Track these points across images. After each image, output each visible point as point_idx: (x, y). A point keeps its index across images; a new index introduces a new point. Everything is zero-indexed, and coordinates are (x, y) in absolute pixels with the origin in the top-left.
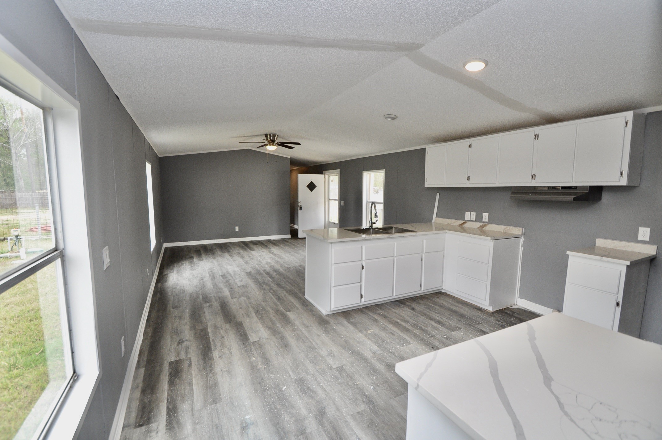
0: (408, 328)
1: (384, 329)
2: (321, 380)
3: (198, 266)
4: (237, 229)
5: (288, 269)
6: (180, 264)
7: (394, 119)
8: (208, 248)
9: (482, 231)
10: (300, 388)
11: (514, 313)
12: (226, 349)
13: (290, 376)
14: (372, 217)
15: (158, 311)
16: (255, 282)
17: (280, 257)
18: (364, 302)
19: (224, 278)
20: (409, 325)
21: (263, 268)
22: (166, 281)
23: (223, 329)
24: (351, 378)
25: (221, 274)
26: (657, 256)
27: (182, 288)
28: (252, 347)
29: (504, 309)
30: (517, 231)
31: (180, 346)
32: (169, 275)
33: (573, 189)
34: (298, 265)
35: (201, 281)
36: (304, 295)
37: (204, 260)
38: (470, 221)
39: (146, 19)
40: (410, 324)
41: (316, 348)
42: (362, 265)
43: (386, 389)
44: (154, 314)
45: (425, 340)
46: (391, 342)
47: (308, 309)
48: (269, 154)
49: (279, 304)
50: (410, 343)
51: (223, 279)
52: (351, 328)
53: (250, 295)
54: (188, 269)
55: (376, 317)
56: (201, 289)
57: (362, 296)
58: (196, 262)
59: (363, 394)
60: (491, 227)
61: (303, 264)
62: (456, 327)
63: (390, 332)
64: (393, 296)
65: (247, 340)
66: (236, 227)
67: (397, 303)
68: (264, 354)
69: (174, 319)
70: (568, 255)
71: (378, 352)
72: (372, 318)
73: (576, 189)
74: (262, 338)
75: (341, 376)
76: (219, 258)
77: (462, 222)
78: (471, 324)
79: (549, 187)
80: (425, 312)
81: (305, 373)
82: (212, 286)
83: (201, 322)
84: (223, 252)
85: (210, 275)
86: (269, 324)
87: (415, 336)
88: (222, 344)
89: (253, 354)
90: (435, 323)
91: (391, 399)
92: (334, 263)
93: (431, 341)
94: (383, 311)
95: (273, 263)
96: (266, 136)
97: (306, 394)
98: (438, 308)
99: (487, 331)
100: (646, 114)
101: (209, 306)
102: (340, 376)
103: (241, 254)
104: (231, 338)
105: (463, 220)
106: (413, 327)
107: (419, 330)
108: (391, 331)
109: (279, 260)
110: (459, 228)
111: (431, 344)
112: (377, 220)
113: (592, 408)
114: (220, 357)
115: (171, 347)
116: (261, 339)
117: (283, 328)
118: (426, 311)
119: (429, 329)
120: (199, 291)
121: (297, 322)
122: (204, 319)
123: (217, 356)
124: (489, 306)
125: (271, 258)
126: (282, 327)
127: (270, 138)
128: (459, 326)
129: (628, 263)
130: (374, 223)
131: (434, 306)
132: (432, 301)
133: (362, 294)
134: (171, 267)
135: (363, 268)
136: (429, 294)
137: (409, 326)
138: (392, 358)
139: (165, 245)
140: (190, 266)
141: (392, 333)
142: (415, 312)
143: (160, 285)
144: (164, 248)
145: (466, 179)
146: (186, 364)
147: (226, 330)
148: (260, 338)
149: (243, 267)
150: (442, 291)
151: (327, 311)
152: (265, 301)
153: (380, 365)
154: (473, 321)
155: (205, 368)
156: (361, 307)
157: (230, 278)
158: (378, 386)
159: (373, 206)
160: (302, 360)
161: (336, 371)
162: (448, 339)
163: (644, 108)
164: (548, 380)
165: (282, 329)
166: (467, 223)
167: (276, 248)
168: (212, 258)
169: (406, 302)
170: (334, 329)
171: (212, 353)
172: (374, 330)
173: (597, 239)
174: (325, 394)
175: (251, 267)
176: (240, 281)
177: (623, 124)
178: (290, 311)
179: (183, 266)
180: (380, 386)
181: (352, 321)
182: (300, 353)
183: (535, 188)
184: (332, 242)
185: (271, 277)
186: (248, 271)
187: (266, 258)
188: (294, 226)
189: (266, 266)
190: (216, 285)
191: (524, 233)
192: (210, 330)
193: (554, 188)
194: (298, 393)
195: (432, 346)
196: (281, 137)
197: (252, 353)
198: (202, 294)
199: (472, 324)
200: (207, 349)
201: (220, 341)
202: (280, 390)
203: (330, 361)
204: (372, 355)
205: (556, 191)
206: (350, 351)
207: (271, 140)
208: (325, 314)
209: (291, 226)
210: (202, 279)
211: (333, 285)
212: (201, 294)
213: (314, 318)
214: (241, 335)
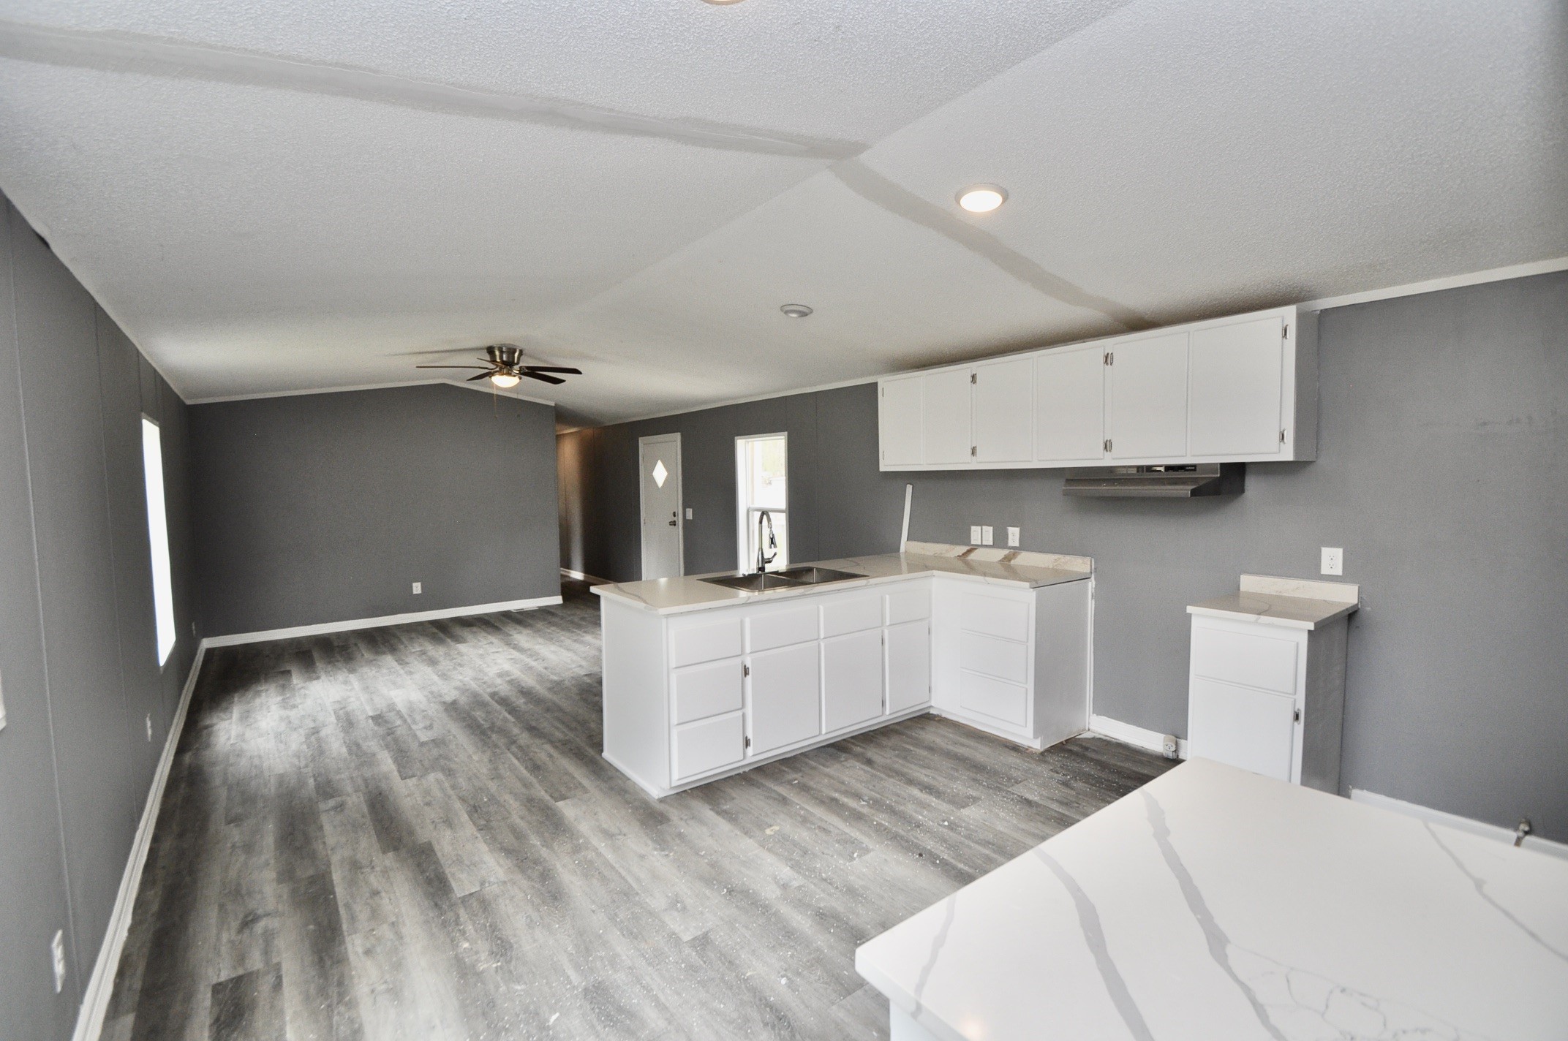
0: (859, 812)
1: (805, 821)
2: (653, 979)
3: (305, 695)
4: (417, 588)
5: (557, 687)
6: (250, 694)
7: (803, 314)
8: (336, 644)
9: (1007, 570)
10: (597, 1010)
11: (1087, 749)
12: (385, 927)
13: (570, 982)
14: (763, 547)
15: (181, 835)
16: (470, 726)
17: (534, 655)
18: (754, 755)
19: (379, 725)
20: (863, 803)
21: (489, 686)
22: (208, 746)
23: (378, 869)
24: (730, 962)
25: (371, 714)
26: (1359, 606)
27: (256, 762)
28: (462, 912)
29: (1064, 743)
30: (1080, 565)
31: (247, 932)
32: (216, 728)
33: (1188, 470)
34: (582, 672)
35: (313, 739)
36: (602, 751)
37: (323, 677)
38: (982, 546)
39: (116, 21)
40: (864, 801)
41: (637, 894)
42: (745, 666)
43: (819, 979)
44: (167, 845)
45: (902, 837)
46: (823, 853)
47: (612, 789)
48: (499, 396)
49: (534, 780)
50: (867, 850)
51: (376, 728)
52: (723, 825)
53: (453, 766)
54: (274, 708)
55: (782, 790)
56: (313, 760)
57: (747, 743)
58: (299, 686)
59: (764, 1003)
60: (1027, 559)
61: (595, 669)
62: (968, 798)
63: (819, 827)
64: (820, 734)
65: (447, 895)
66: (414, 585)
67: (831, 750)
68: (494, 928)
69: (231, 853)
70: (1190, 615)
71: (794, 882)
72: (773, 795)
73: (1195, 470)
74: (489, 882)
75: (705, 963)
76: (365, 669)
77: (964, 549)
78: (999, 785)
79: (1140, 468)
80: (896, 766)
81: (609, 967)
82: (344, 750)
83: (313, 856)
84: (377, 653)
85: (338, 718)
86: (509, 840)
87: (880, 830)
88: (375, 914)
89: (463, 933)
90: (922, 791)
91: (833, 1004)
92: (674, 666)
93: (917, 838)
94: (800, 774)
95: (516, 673)
96: (490, 350)
97: (613, 1026)
98: (925, 753)
99: (1036, 798)
100: (1318, 312)
101: (335, 808)
102: (702, 963)
103: (429, 654)
104: (398, 894)
105: (968, 545)
106: (871, 808)
107: (887, 813)
108: (823, 824)
109: (533, 664)
110: (960, 564)
111: (917, 846)
112: (775, 554)
113: (1327, 1006)
114: (368, 952)
115: (218, 938)
116: (487, 885)
117: (547, 847)
118: (899, 764)
119: (909, 809)
120: (306, 766)
121: (584, 827)
122: (321, 847)
123: (360, 950)
124: (1034, 738)
125: (512, 659)
126: (546, 844)
127: (501, 357)
128: (974, 794)
129: (1311, 626)
130: (769, 561)
131: (915, 749)
132: (911, 737)
133: (746, 738)
134: (224, 705)
135: (746, 672)
136: (903, 721)
137: (861, 806)
138: (828, 894)
139: (207, 643)
140: (279, 698)
141: (824, 829)
142: (875, 769)
143: (187, 758)
144: (204, 650)
145: (970, 452)
146: (264, 987)
147: (385, 872)
148: (482, 884)
149: (434, 688)
150: (931, 712)
151: (661, 788)
152: (496, 776)
153: (799, 918)
154: (1003, 778)
155: (322, 991)
156: (747, 769)
157: (399, 722)
158: (799, 974)
159: (765, 517)
160: (601, 931)
161: (690, 951)
162: (952, 829)
163: (1315, 299)
164: (1217, 942)
165: (544, 852)
166: (976, 551)
167: (526, 631)
168: (345, 670)
169: (853, 747)
170: (680, 835)
171: (342, 942)
172: (781, 825)
173: (1241, 576)
174: (666, 1019)
175: (456, 688)
176: (426, 728)
177: (1280, 332)
178: (563, 798)
179: (258, 701)
180: (805, 972)
181: (725, 807)
182: (594, 911)
183: (1110, 470)
184: (668, 615)
185: (513, 710)
186: (448, 699)
187: (499, 661)
188: (569, 572)
189: (499, 681)
190: (358, 745)
191: (1095, 569)
192: (337, 876)
193: (1149, 469)
194: (593, 1027)
195: (919, 852)
196: (531, 356)
197: (460, 930)
198: (314, 776)
199: (1003, 784)
200: (328, 934)
201: (368, 904)
202: (543, 1027)
203: (674, 923)
204: (778, 892)
205: (1155, 476)
206: (725, 890)
207: (503, 362)
208: (657, 798)
209: (562, 572)
210: (315, 731)
211: (675, 720)
212: (311, 774)
213: (630, 811)
214: (429, 882)
